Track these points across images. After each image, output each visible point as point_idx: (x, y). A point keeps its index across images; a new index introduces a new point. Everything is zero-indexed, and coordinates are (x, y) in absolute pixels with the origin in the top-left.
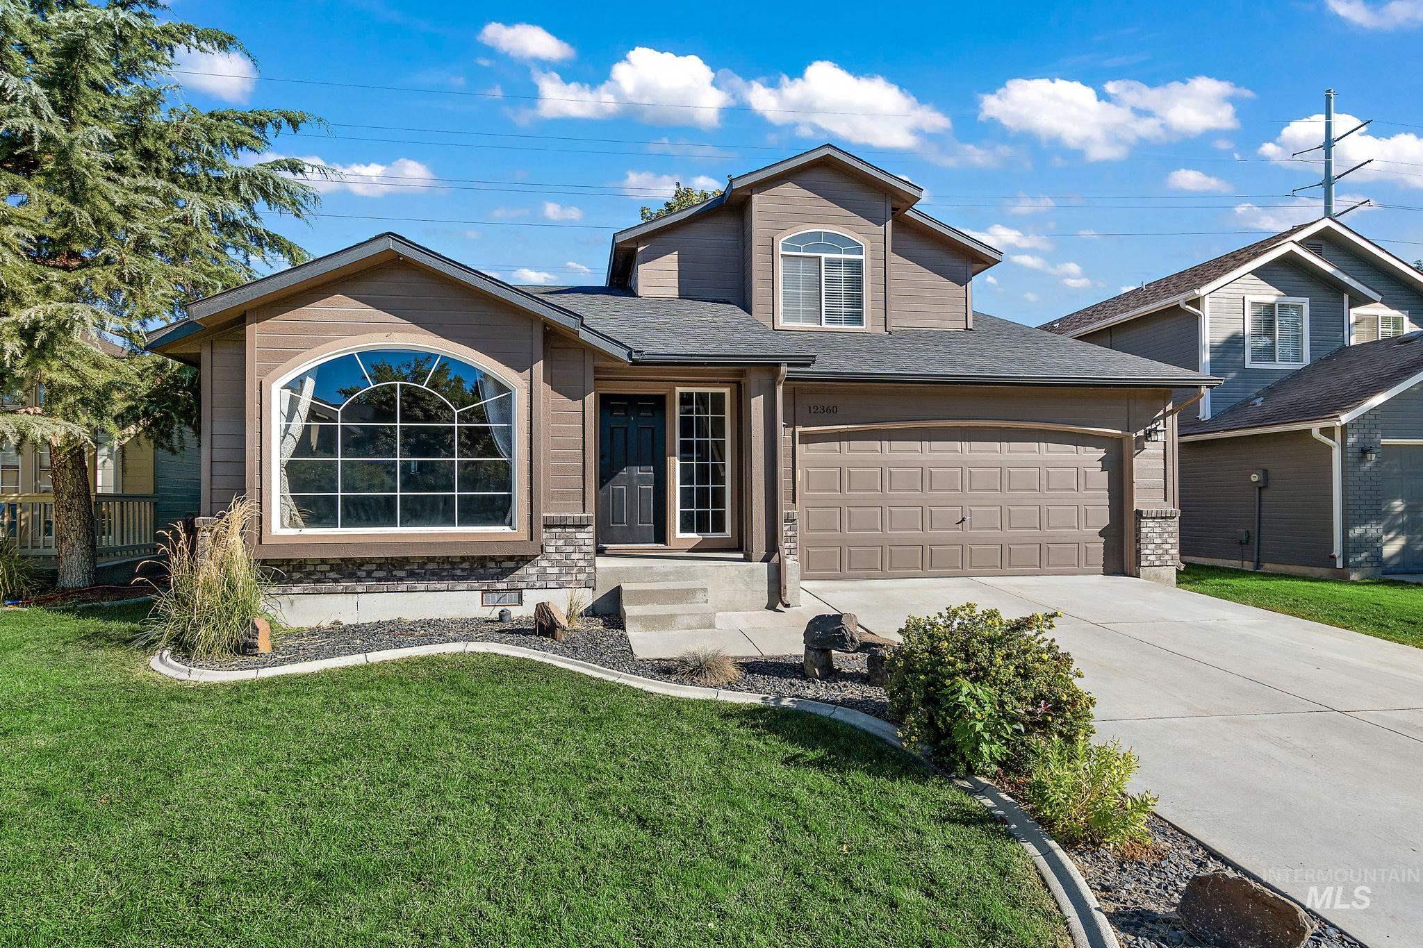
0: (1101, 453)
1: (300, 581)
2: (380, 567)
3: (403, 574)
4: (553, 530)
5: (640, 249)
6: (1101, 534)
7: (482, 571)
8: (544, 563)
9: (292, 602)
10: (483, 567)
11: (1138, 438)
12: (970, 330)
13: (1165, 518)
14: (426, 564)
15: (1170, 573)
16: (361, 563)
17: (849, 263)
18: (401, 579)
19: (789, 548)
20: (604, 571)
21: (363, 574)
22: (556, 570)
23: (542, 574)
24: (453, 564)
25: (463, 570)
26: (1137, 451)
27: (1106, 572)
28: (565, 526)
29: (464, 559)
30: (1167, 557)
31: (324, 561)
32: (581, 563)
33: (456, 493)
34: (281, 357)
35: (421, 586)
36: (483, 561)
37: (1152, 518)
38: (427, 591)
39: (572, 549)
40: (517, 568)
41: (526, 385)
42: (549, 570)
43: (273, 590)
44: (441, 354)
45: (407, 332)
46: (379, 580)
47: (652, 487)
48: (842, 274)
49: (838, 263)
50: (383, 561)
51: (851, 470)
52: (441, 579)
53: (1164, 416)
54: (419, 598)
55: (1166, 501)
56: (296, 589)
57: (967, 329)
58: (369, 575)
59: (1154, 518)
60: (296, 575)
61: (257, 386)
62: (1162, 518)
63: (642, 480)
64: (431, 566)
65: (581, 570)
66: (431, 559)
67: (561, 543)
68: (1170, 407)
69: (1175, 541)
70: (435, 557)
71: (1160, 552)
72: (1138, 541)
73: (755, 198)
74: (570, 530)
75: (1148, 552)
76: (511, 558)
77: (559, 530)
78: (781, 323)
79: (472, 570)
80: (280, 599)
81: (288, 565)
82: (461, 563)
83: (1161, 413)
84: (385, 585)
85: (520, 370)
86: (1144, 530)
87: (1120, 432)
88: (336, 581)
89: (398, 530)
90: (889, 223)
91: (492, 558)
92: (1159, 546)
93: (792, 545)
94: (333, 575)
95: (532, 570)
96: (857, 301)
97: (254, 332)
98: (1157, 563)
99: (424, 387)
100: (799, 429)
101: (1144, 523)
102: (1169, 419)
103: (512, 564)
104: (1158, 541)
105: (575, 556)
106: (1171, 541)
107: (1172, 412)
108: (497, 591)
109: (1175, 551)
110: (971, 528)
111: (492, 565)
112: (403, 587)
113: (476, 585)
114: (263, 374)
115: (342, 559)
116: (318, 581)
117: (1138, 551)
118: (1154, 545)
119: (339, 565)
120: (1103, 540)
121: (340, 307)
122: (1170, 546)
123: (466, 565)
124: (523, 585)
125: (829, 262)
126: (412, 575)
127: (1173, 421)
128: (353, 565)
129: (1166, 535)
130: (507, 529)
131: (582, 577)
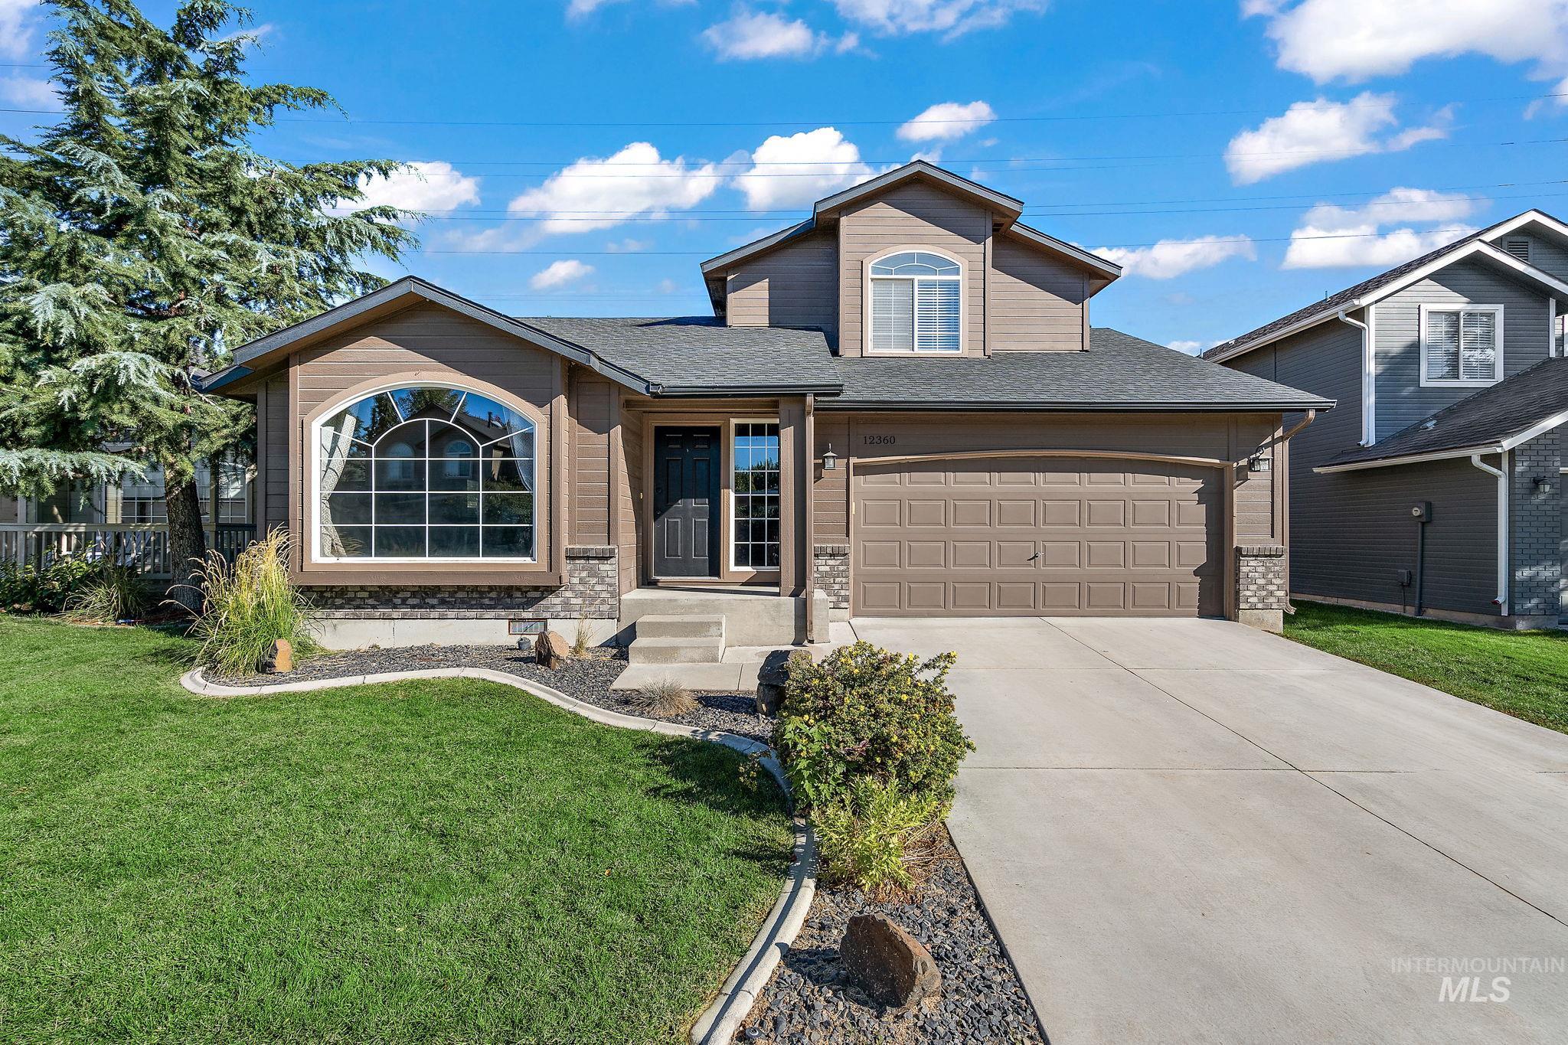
0: (1198, 484)
1: (341, 607)
2: (414, 594)
3: (434, 601)
4: (577, 562)
5: (729, 278)
6: (1196, 573)
7: (508, 600)
8: (568, 594)
9: (335, 626)
10: (510, 596)
11: (1239, 468)
12: (1087, 351)
13: (1270, 556)
14: (456, 592)
15: (1276, 618)
16: (398, 590)
17: (942, 284)
18: (433, 607)
19: (841, 583)
20: (629, 603)
21: (399, 601)
22: (579, 601)
23: (567, 605)
24: (481, 593)
25: (491, 599)
26: (1238, 483)
27: (1203, 614)
28: (588, 558)
29: (491, 588)
30: (1272, 600)
31: (363, 588)
32: (604, 595)
33: (481, 525)
34: (318, 398)
35: (451, 613)
36: (509, 590)
37: (1254, 556)
38: (457, 619)
39: (595, 580)
40: (542, 598)
41: (545, 419)
42: (574, 601)
43: (318, 614)
44: (467, 391)
45: (434, 370)
46: (413, 607)
47: (707, 520)
48: (937, 297)
49: (932, 284)
50: (417, 589)
51: (912, 503)
52: (471, 607)
53: (1272, 444)
54: (451, 624)
55: (1273, 537)
56: (339, 614)
57: (1083, 350)
58: (404, 601)
59: (1257, 556)
60: (338, 601)
61: (299, 425)
62: (1266, 556)
63: (698, 512)
64: (460, 595)
65: (603, 602)
66: (461, 588)
67: (584, 574)
68: (1279, 433)
69: (1282, 582)
70: (465, 586)
71: (1264, 593)
72: (1237, 581)
73: (844, 220)
74: (594, 562)
75: (1248, 593)
76: (536, 588)
77: (583, 561)
78: (870, 350)
79: (499, 599)
80: (325, 622)
81: (332, 592)
82: (489, 592)
83: (1269, 439)
84: (419, 612)
85: (540, 406)
86: (1244, 569)
87: (1218, 461)
88: (374, 607)
89: (427, 560)
90: (989, 241)
91: (518, 588)
92: (1262, 588)
93: (844, 580)
94: (371, 601)
95: (557, 601)
96: (953, 324)
97: (298, 374)
98: (1260, 606)
99: (450, 423)
100: (853, 460)
101: (1243, 561)
102: (1278, 447)
103: (537, 594)
104: (1261, 581)
105: (598, 588)
106: (1278, 581)
107: (1282, 439)
108: (523, 620)
109: (1281, 593)
110: (1045, 565)
111: (518, 594)
112: (435, 613)
113: (503, 613)
114: (304, 412)
115: (380, 587)
116: (358, 607)
117: (1237, 592)
118: (1256, 586)
119: (376, 592)
120: (1198, 579)
121: (373, 348)
122: (1275, 588)
123: (493, 595)
124: (548, 615)
125: (922, 284)
126: (443, 603)
127: (1282, 450)
128: (390, 592)
129: (1271, 576)
130: (528, 560)
131: (605, 608)
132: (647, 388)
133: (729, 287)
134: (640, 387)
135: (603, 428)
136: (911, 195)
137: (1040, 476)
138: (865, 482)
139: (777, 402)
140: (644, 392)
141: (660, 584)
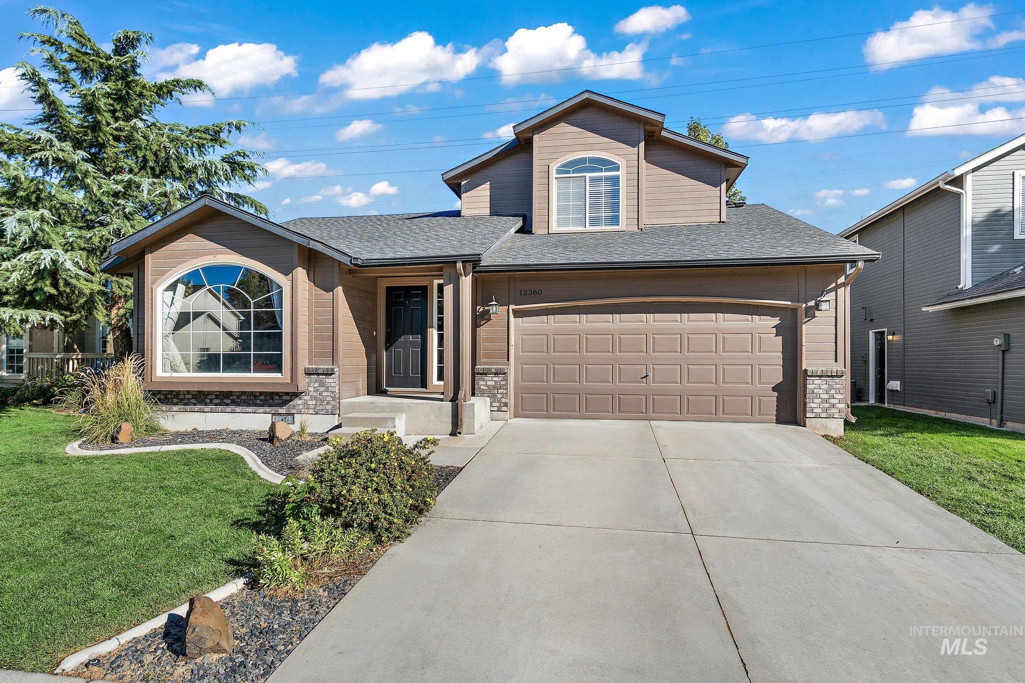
0: (776, 321)
1: (176, 404)
2: (217, 397)
3: (228, 401)
4: (312, 376)
5: (463, 183)
6: (774, 389)
7: (271, 401)
8: (307, 398)
9: (173, 416)
10: (272, 399)
11: (808, 309)
12: (723, 222)
13: (832, 376)
14: (241, 396)
15: (838, 423)
16: (208, 394)
17: (607, 179)
18: (228, 405)
19: (502, 393)
20: (345, 404)
21: (208, 401)
22: (314, 402)
23: (306, 403)
24: (255, 396)
25: (261, 400)
26: (805, 320)
27: (780, 420)
28: (318, 374)
29: (261, 393)
30: (834, 410)
31: (188, 392)
32: (328, 399)
33: (252, 353)
34: (160, 273)
35: (238, 409)
36: (272, 395)
37: (818, 376)
38: (242, 413)
39: (323, 388)
40: (291, 400)
41: (289, 284)
42: (310, 402)
43: (164, 408)
44: (244, 267)
45: (225, 254)
46: (216, 405)
47: (419, 350)
48: (603, 188)
49: (599, 179)
50: (218, 393)
51: (556, 337)
52: (249, 405)
53: (835, 289)
54: (238, 416)
55: (836, 361)
56: (175, 408)
57: (720, 222)
58: (211, 402)
59: (821, 376)
60: (175, 401)
61: (150, 291)
62: (829, 376)
63: (413, 344)
64: (243, 397)
65: (328, 403)
66: (244, 393)
67: (317, 385)
68: (842, 280)
69: (842, 397)
70: (246, 392)
71: (827, 405)
72: (805, 396)
73: (536, 138)
74: (322, 377)
75: (813, 405)
76: (287, 394)
77: (316, 376)
78: (554, 228)
79: (265, 400)
80: (168, 414)
81: (171, 394)
82: (260, 396)
83: (834, 285)
84: (220, 408)
85: (287, 275)
86: (810, 387)
87: (790, 303)
88: (194, 404)
89: (221, 374)
90: (642, 145)
91: (277, 394)
92: (825, 401)
93: (504, 391)
94: (193, 401)
95: (300, 402)
96: (615, 207)
97: (149, 259)
98: (823, 415)
99: (235, 287)
100: (512, 307)
101: (810, 380)
102: (841, 291)
103: (288, 398)
104: (826, 396)
105: (325, 394)
106: (839, 396)
107: (844, 285)
108: (280, 414)
109: (842, 406)
110: (654, 382)
111: (277, 398)
112: (229, 409)
113: (268, 410)
114: (153, 283)
115: (198, 392)
116: (186, 404)
117: (805, 404)
118: (820, 400)
119: (196, 395)
120: (776, 394)
121: (191, 242)
122: (837, 401)
123: (262, 397)
124: (294, 411)
125: (592, 180)
126: (234, 403)
127: (844, 294)
128: (203, 395)
129: (833, 392)
130: (279, 375)
131: (329, 407)
132: (351, 261)
133: (463, 189)
134: (346, 260)
135: (329, 289)
136: (583, 115)
137: (650, 316)
138: (523, 322)
139: (442, 267)
140: (349, 264)
141: (389, 393)
